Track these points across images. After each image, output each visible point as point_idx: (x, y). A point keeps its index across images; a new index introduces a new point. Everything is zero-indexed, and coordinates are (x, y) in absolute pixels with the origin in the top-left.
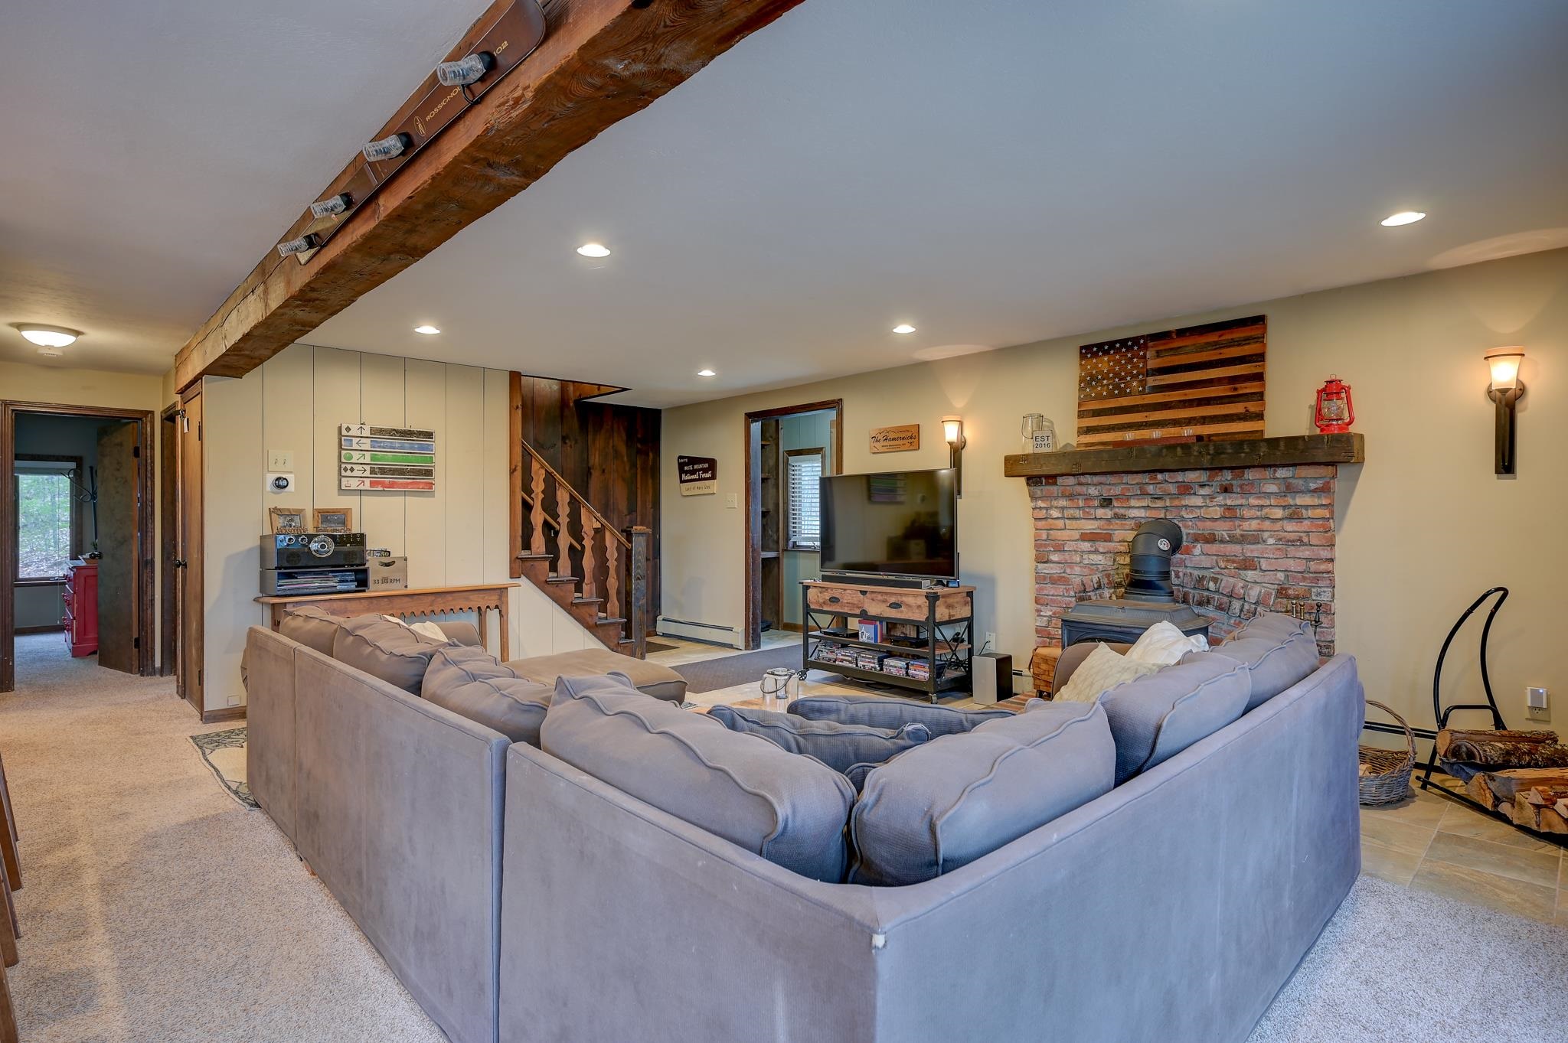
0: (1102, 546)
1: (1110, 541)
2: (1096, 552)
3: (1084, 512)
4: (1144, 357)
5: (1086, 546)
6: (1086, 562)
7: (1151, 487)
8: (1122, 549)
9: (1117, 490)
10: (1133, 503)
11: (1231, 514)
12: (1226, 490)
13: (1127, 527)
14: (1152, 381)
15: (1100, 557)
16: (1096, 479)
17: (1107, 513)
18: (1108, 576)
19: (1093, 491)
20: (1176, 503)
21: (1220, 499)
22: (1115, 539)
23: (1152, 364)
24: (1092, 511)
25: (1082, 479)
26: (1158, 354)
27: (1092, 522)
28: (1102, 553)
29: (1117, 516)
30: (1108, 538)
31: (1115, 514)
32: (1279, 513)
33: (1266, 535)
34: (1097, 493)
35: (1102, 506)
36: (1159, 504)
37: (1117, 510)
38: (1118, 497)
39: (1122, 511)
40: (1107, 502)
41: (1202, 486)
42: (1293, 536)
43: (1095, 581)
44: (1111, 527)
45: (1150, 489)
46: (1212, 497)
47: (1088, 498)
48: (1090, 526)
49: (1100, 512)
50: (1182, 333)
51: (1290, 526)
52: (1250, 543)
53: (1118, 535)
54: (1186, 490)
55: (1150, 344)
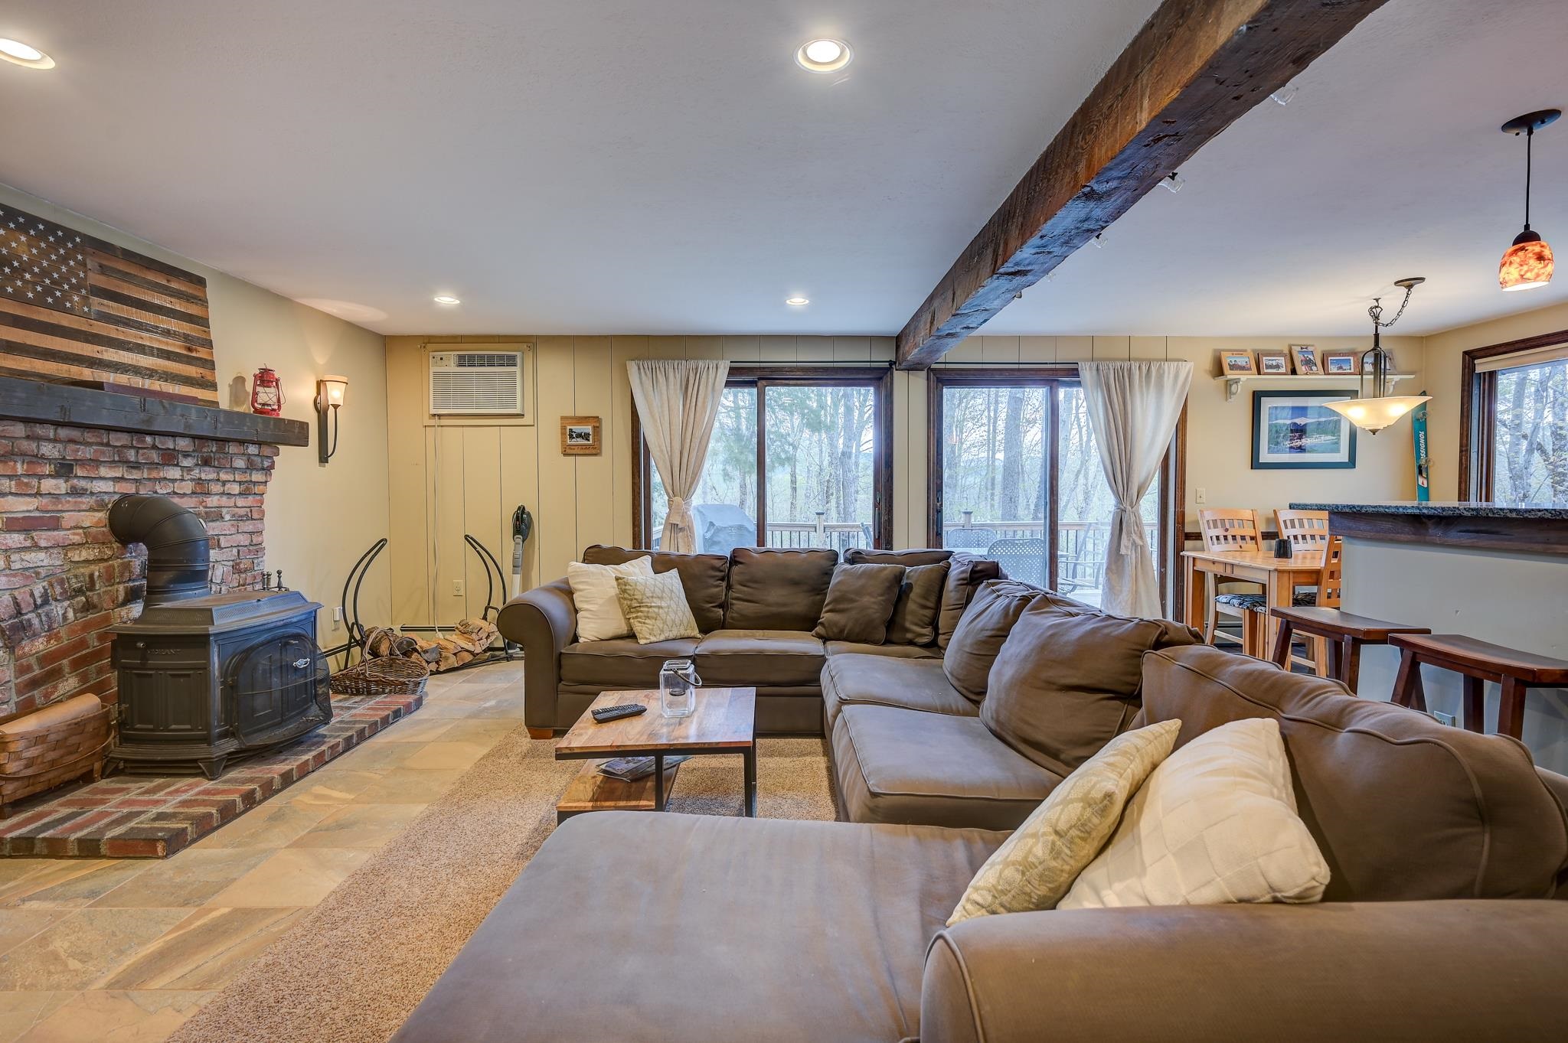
0: (44, 538)
1: (56, 528)
2: (36, 547)
3: (19, 484)
4: (83, 264)
5: (16, 539)
6: (17, 566)
7: (132, 452)
8: (77, 539)
9: (87, 453)
10: (104, 471)
11: (201, 489)
12: (206, 462)
13: (84, 507)
14: (98, 304)
15: (42, 555)
16: (63, 433)
17: (60, 486)
18: (61, 582)
19: (47, 449)
20: (154, 474)
21: (196, 473)
22: (65, 524)
23: (96, 279)
24: (34, 482)
25: (40, 430)
26: (103, 270)
27: (28, 499)
28: (46, 548)
29: (75, 492)
30: (54, 524)
31: (73, 487)
32: (236, 489)
33: (224, 511)
34: (56, 455)
35: (56, 475)
36: (136, 475)
37: (75, 481)
38: (82, 462)
39: (83, 483)
40: (64, 469)
41: (186, 455)
42: (242, 512)
43: (37, 594)
44: (60, 507)
45: (131, 455)
46: (189, 469)
47: (38, 458)
48: (23, 506)
49: (48, 485)
50: (129, 256)
51: (240, 502)
52: (213, 521)
53: (69, 519)
54: (170, 458)
55: (90, 250)
